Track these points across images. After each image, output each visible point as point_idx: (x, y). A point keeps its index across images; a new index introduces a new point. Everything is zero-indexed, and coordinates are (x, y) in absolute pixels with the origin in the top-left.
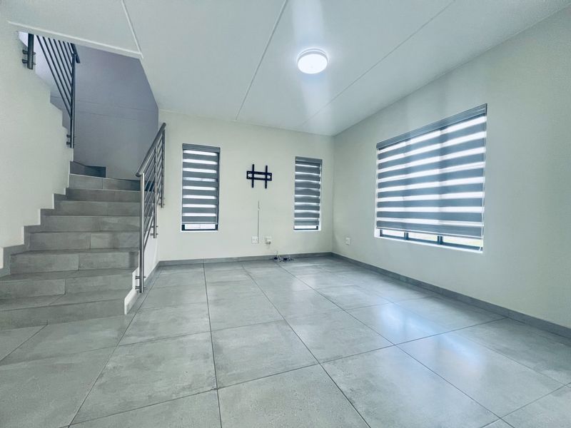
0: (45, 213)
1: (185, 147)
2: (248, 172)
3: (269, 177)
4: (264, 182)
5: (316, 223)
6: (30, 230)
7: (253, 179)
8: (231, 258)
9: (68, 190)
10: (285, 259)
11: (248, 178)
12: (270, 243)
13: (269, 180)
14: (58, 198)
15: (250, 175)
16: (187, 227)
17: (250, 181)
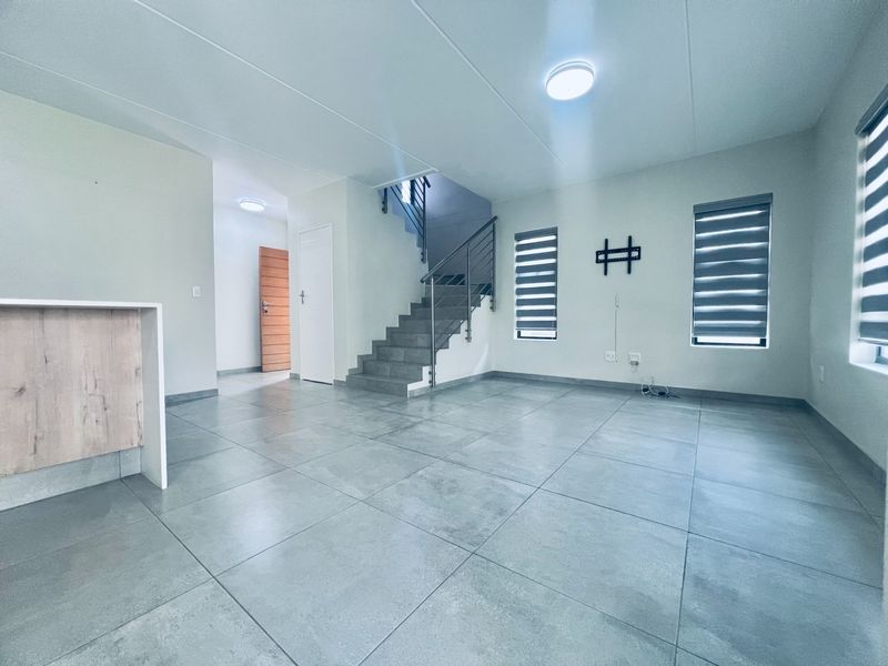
0: (402, 318)
1: (519, 237)
2: (598, 253)
3: (635, 254)
4: (625, 264)
5: (760, 331)
6: (390, 331)
7: (606, 261)
8: (574, 379)
9: (423, 299)
10: (663, 394)
11: (598, 261)
12: (637, 364)
13: (635, 259)
14: (414, 306)
15: (602, 257)
16: (523, 333)
17: (602, 265)
